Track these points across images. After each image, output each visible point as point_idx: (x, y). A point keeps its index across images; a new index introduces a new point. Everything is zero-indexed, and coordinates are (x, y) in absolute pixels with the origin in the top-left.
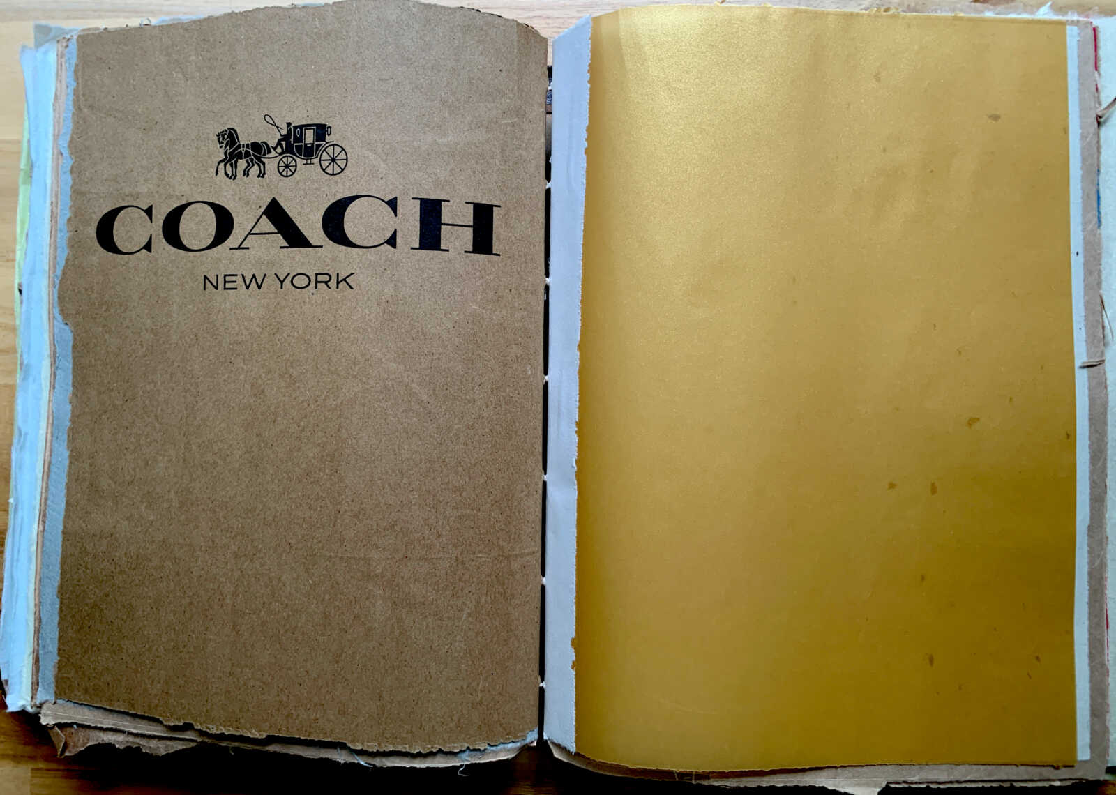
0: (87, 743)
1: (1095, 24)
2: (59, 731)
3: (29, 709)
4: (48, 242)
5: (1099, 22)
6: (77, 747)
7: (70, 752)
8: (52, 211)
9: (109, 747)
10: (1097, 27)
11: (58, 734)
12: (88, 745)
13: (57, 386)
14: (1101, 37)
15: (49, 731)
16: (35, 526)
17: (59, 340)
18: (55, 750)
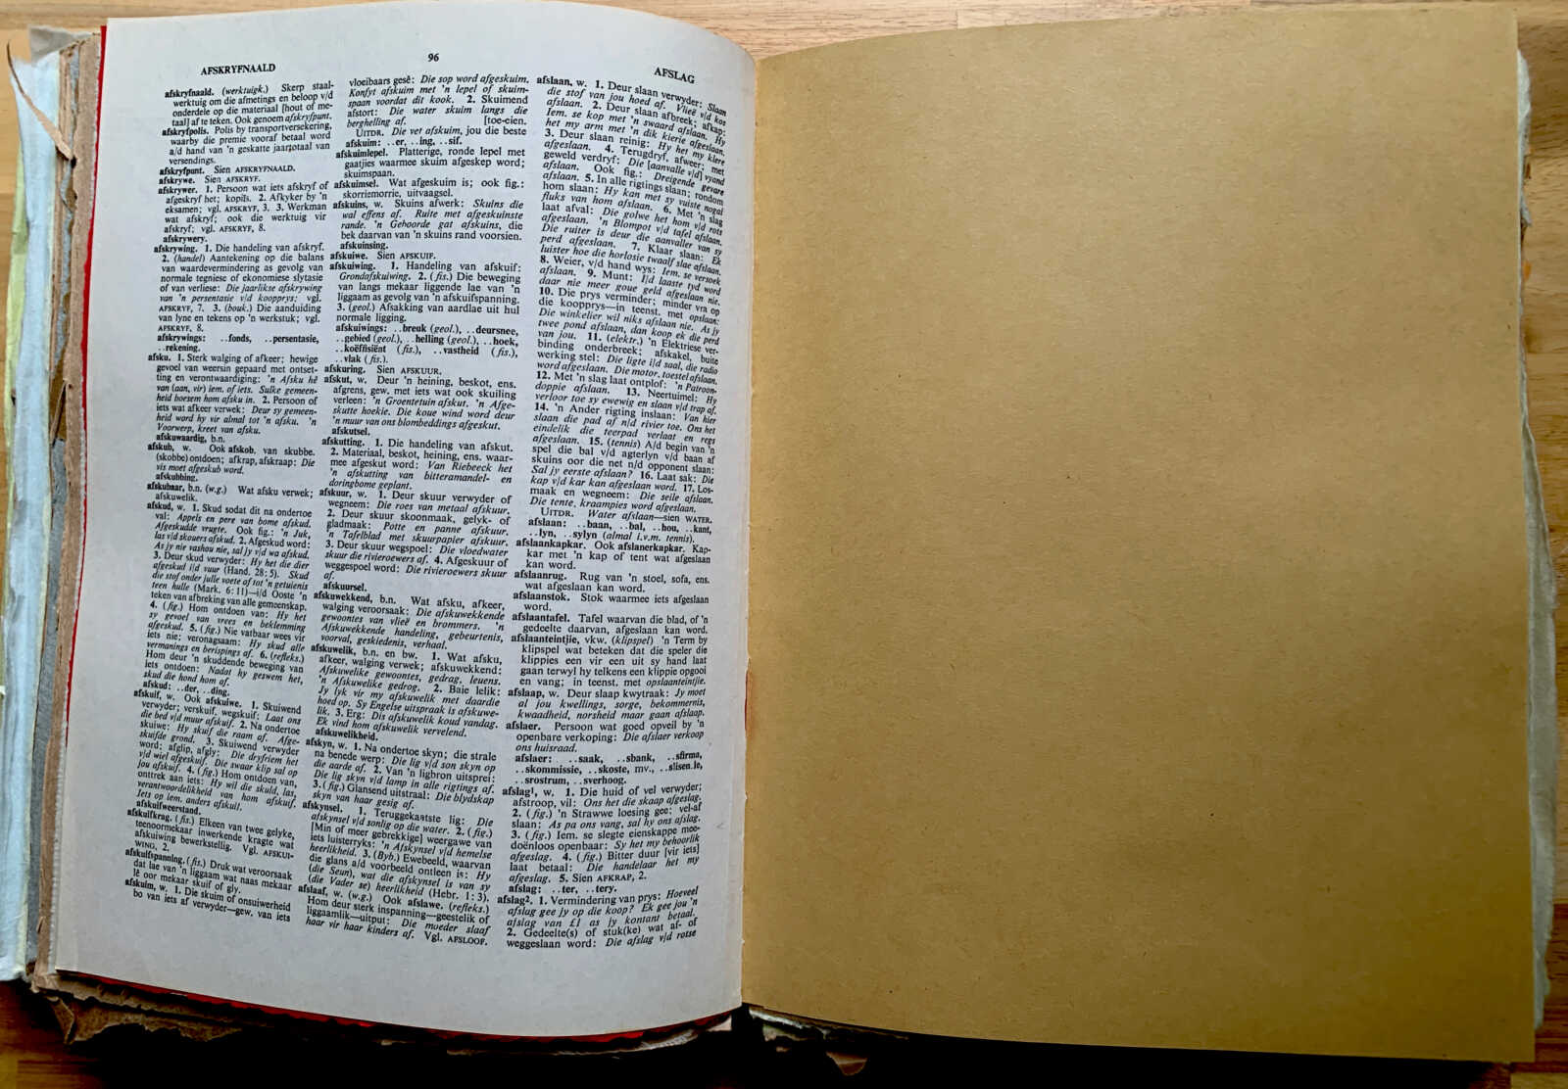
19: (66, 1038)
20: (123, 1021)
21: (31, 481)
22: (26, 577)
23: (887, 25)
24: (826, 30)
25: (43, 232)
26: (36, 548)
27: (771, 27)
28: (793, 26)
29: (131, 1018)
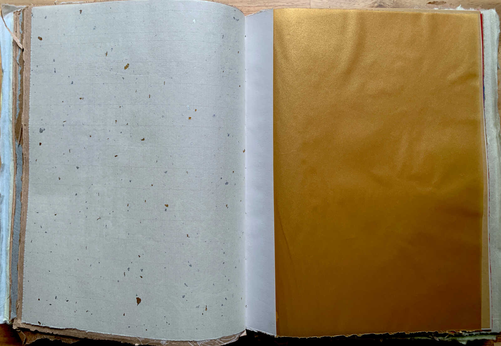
0: (36, 338)
1: (481, 13)
2: (23, 333)
3: (8, 322)
4: (12, 107)
5: (483, 12)
6: (32, 340)
7: (28, 343)
8: (13, 92)
9: (47, 340)
10: (483, 14)
11: (22, 334)
12: (37, 339)
13: (17, 173)
14: (484, 18)
15: (18, 333)
16: (9, 238)
17: (18, 151)
18: (21, 342)
19: (23, 343)
20: (42, 337)
21: (6, 157)
22: (5, 189)
23: (287, 4)
24: (268, 6)
25: (8, 74)
26: (8, 180)
27: (249, 5)
28: (257, 5)
29: (45, 337)
